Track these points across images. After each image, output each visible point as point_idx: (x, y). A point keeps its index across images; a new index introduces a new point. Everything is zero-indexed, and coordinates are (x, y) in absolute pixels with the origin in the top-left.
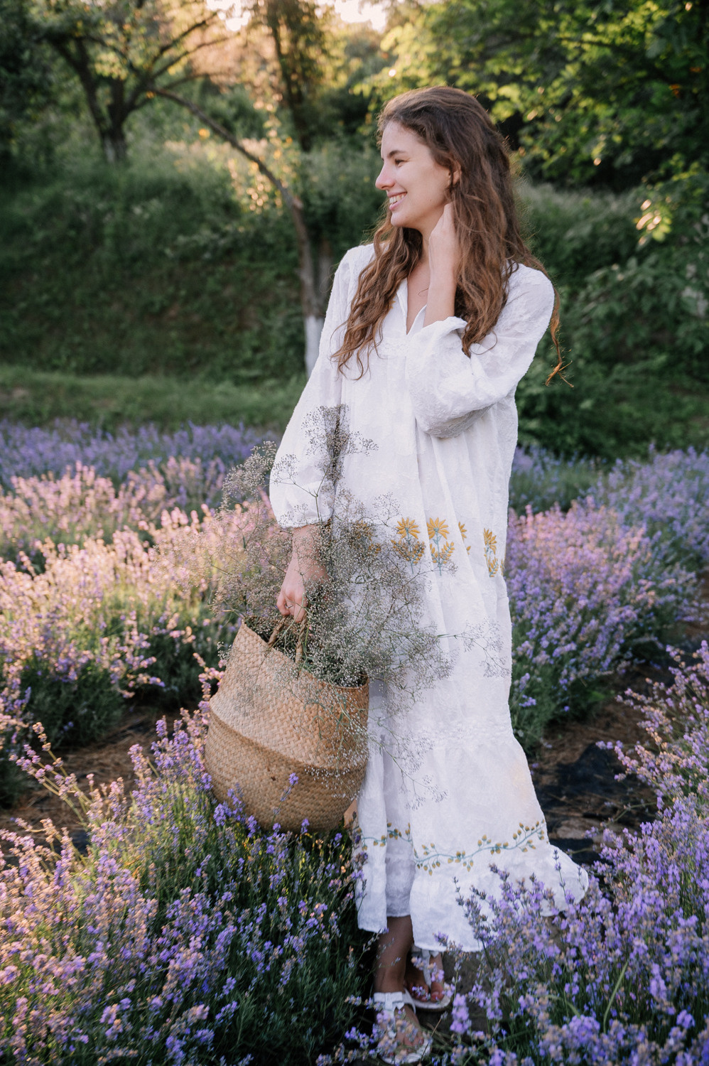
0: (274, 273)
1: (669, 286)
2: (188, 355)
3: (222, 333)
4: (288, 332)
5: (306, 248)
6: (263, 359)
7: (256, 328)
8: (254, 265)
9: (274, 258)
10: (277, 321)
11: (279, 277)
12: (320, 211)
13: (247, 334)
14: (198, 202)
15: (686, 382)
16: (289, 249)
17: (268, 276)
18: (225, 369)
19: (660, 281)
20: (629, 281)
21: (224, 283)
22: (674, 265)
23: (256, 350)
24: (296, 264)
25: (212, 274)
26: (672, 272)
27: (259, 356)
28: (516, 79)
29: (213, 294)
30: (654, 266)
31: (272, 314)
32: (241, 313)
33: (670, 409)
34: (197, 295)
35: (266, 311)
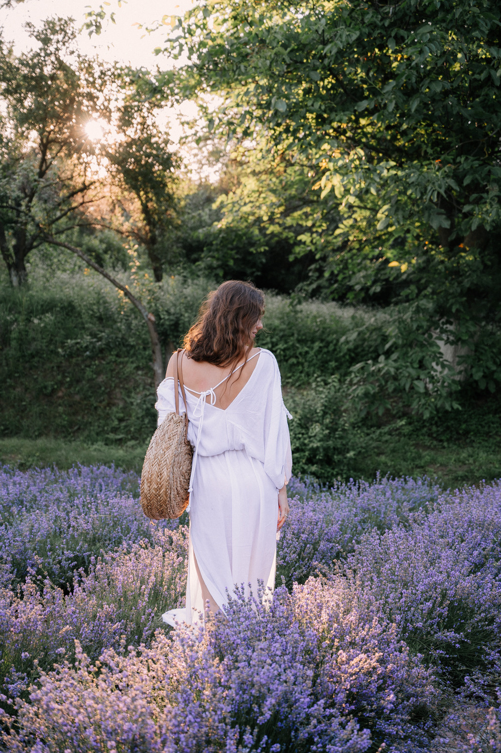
0: (134, 365)
1: (407, 375)
2: (71, 424)
3: (96, 408)
4: (145, 406)
5: (158, 348)
6: (126, 427)
7: (121, 405)
8: (119, 360)
9: (134, 354)
10: (137, 399)
11: (138, 368)
12: (167, 323)
13: (115, 409)
14: (79, 314)
15: (427, 441)
16: (145, 349)
17: (130, 367)
18: (98, 434)
19: (400, 371)
20: (379, 370)
21: (98, 373)
22: (410, 360)
23: (121, 420)
24: (151, 359)
25: (89, 366)
26: (408, 364)
27: (123, 424)
28: (309, 230)
29: (90, 380)
30: (395, 361)
31: (133, 394)
32: (109, 394)
33: (413, 460)
34: (78, 381)
35: (128, 393)
